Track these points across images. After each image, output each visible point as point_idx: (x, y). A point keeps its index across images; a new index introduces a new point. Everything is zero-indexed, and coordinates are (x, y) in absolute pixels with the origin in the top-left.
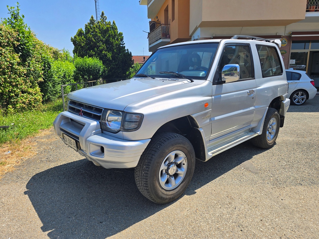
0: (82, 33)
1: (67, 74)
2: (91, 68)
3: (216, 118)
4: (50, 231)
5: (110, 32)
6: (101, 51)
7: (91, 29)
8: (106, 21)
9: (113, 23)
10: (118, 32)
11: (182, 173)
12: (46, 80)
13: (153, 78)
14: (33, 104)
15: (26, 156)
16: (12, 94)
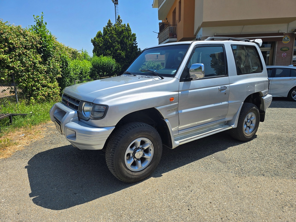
0: (101, 35)
1: (84, 71)
2: (105, 65)
3: (184, 111)
4: (35, 197)
5: (125, 33)
6: (116, 50)
7: (108, 31)
8: (122, 24)
9: (128, 25)
10: (131, 33)
11: (149, 157)
12: (64, 76)
13: (135, 75)
14: (52, 96)
15: (35, 139)
16: (34, 88)
